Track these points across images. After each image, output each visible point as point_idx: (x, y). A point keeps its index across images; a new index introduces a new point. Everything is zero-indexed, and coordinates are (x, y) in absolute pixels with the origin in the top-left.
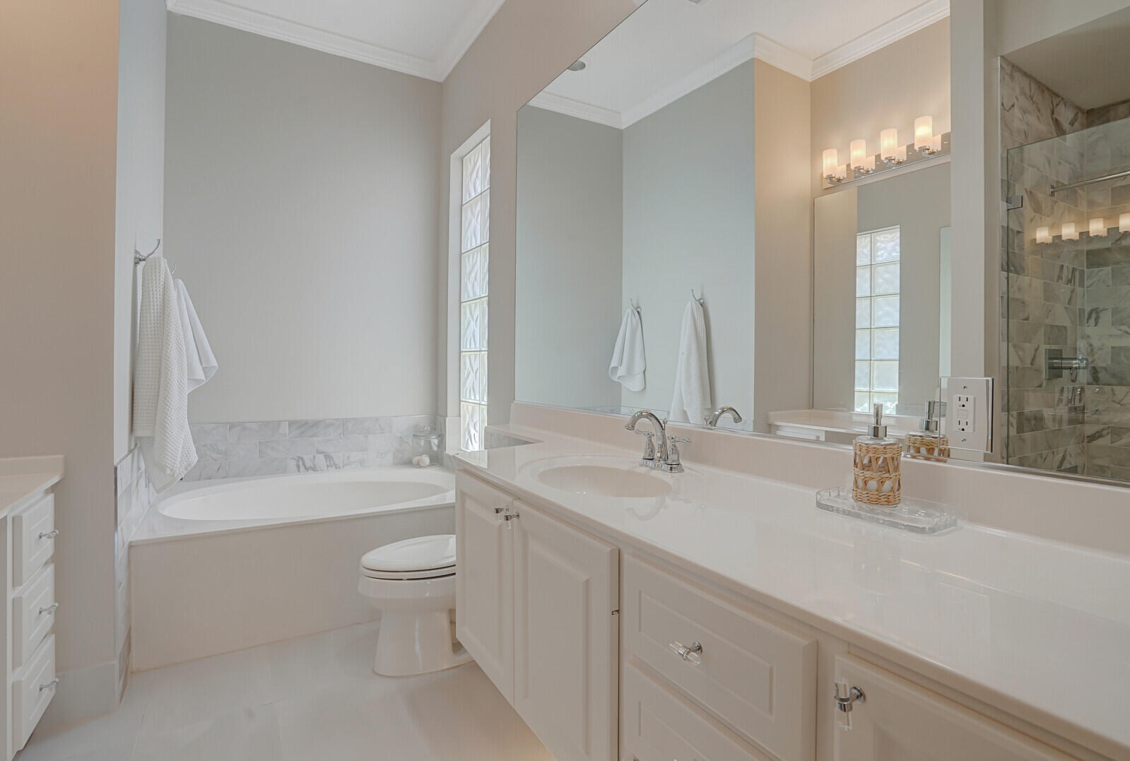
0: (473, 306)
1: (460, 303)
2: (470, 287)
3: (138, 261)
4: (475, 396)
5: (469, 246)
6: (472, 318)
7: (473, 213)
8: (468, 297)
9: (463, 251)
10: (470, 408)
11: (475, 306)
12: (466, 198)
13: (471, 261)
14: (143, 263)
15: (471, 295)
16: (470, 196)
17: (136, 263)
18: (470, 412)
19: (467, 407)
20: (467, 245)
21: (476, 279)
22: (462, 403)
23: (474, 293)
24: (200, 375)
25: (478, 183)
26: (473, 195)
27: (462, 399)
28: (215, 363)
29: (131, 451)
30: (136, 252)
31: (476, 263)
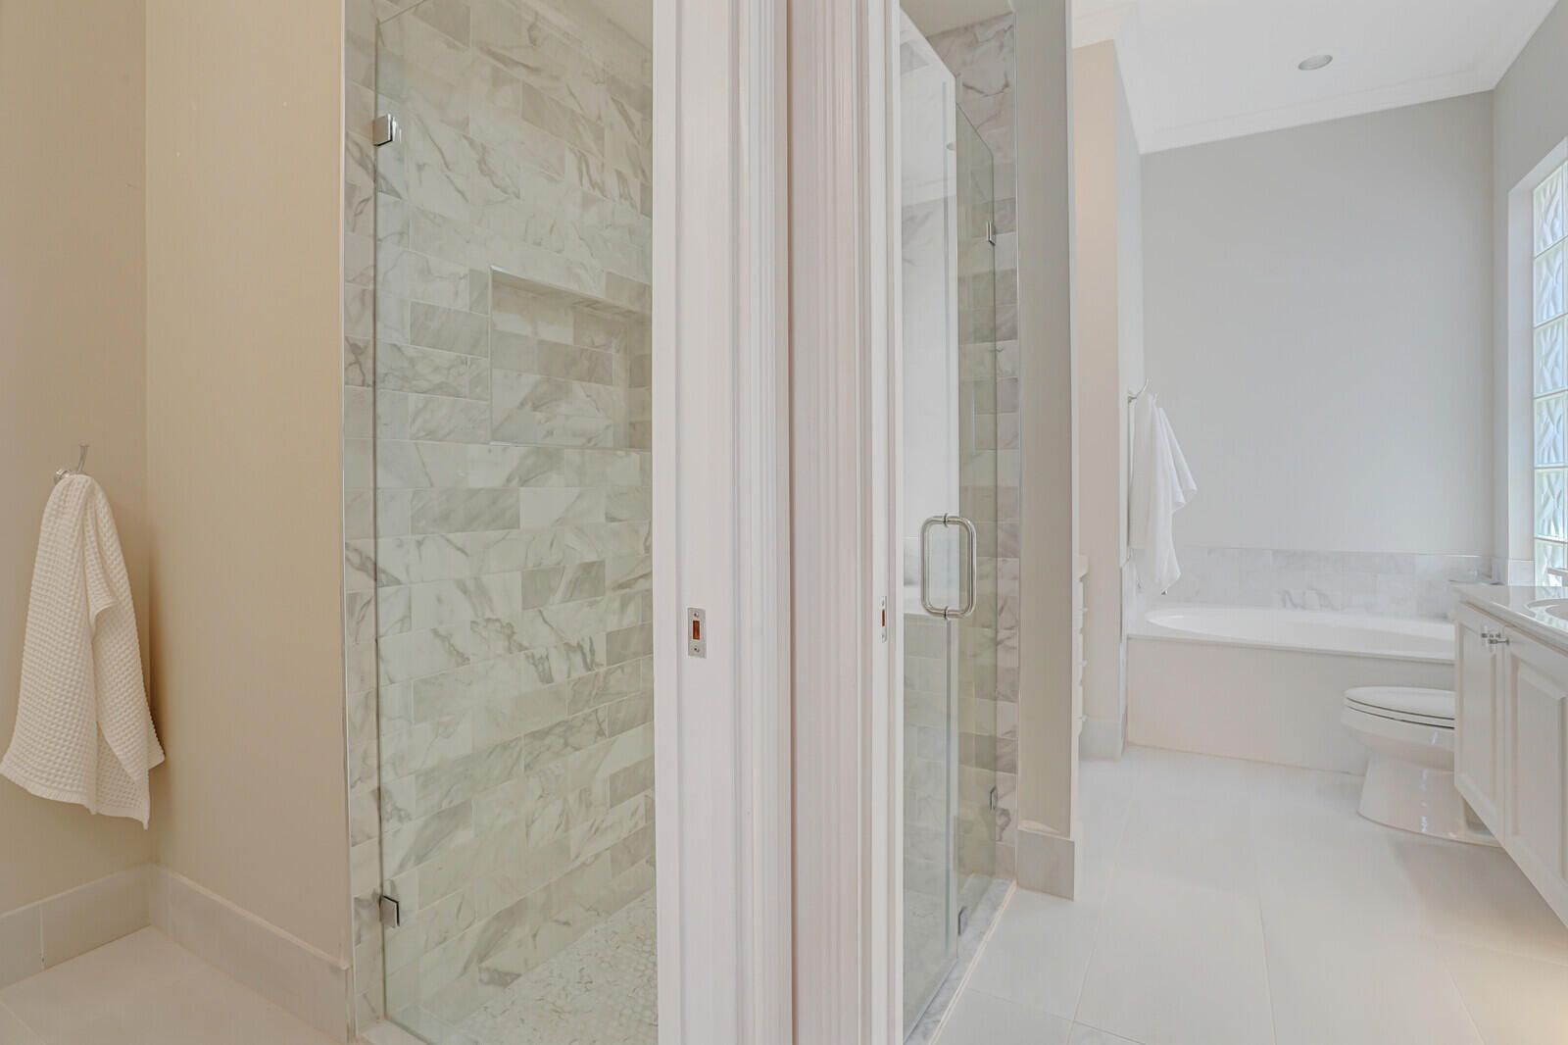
0: (1553, 403)
1: (1533, 399)
2: (1547, 375)
3: (1130, 400)
4: (1557, 530)
5: (1545, 317)
6: (1552, 420)
7: (1549, 268)
8: (1545, 389)
9: (1536, 324)
10: (1550, 548)
11: (1556, 403)
12: (1539, 248)
13: (1548, 338)
14: (1134, 402)
15: (1550, 386)
16: (1545, 244)
17: (1130, 401)
18: (1550, 553)
19: (1545, 547)
20: (1542, 315)
21: (1556, 364)
22: (1537, 541)
23: (1555, 384)
24: (1182, 499)
25: (1558, 225)
26: (1550, 242)
27: (1536, 535)
28: (1195, 488)
29: (1128, 560)
30: (1130, 393)
31: (1556, 340)
